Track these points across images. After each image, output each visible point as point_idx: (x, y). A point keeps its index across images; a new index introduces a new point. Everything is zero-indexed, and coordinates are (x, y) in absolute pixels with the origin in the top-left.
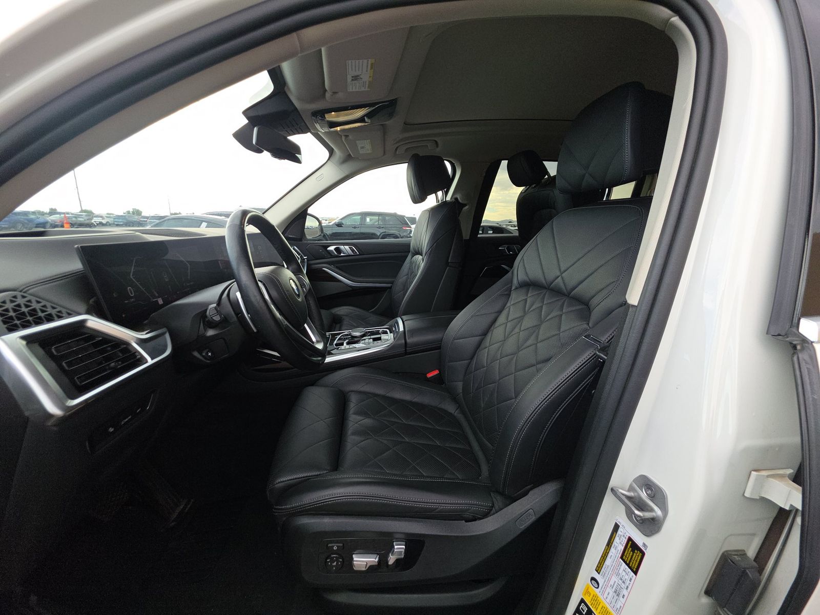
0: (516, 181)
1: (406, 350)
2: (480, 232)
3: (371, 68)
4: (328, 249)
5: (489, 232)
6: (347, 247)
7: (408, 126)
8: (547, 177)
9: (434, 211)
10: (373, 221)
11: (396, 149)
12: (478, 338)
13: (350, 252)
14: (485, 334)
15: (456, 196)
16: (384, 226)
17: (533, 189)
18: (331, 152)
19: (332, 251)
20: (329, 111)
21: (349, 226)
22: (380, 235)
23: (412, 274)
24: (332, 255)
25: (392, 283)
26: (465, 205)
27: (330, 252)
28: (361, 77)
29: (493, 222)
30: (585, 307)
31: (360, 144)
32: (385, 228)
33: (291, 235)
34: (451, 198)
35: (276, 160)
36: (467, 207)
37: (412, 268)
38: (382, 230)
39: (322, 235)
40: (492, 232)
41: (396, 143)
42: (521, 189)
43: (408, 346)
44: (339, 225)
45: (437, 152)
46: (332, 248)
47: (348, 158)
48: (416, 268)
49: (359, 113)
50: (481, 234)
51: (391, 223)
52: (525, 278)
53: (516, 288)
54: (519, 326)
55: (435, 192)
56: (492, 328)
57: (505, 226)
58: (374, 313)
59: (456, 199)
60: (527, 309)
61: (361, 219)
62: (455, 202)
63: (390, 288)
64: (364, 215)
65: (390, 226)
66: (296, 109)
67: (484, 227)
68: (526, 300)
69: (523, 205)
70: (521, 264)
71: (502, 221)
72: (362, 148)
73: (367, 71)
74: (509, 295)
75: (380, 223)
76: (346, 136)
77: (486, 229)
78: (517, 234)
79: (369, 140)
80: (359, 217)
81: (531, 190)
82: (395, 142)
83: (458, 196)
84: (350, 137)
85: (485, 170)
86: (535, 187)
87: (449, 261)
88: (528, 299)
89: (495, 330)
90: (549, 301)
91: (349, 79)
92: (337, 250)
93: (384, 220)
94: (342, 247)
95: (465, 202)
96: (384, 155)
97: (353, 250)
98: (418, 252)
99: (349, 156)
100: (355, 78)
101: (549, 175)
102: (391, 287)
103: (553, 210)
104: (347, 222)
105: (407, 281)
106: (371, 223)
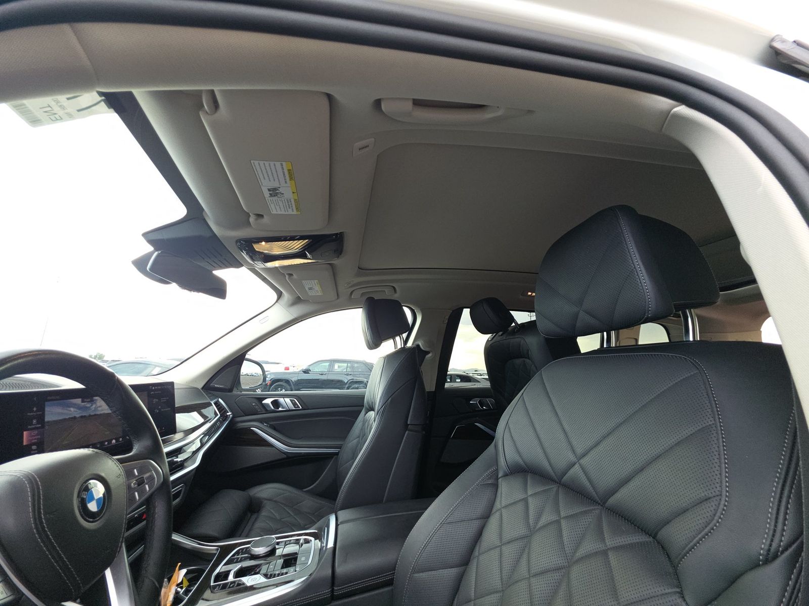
0: (482, 329)
1: (333, 591)
2: (449, 380)
3: (291, 179)
4: (263, 402)
5: (457, 380)
6: (288, 400)
7: (362, 270)
8: (513, 324)
9: (390, 358)
10: (341, 368)
11: (351, 293)
12: (453, 572)
13: (291, 406)
14: (465, 561)
15: (417, 343)
16: (352, 373)
17: (501, 337)
18: (280, 295)
19: (268, 405)
20: (259, 240)
21: (316, 373)
22: (347, 382)
23: (363, 436)
24: (266, 410)
25: (340, 447)
26: (428, 353)
27: (265, 407)
28: (281, 190)
29: (460, 371)
30: (651, 539)
31: (307, 284)
32: (354, 375)
33: (217, 384)
34: (413, 344)
35: (186, 292)
36: (430, 355)
37: (365, 429)
38: (350, 378)
39: (264, 383)
40: (459, 380)
41: (350, 287)
42: (488, 336)
43: (336, 582)
44: (306, 372)
45: (396, 297)
46: (268, 401)
47: (297, 301)
48: (369, 429)
49: (297, 245)
50: (449, 382)
51: (360, 370)
52: (518, 459)
53: (506, 475)
54: (525, 556)
55: (393, 337)
56: (476, 553)
57: (471, 375)
58: (313, 493)
59: (418, 346)
60: (531, 521)
61: (330, 366)
62: (417, 348)
63: (337, 454)
64: (333, 362)
65: (358, 373)
66: (215, 235)
67: (451, 375)
68: (525, 500)
69: (491, 353)
70: (507, 435)
71: (469, 370)
72: (310, 289)
73: (286, 182)
74: (496, 486)
75: (349, 369)
76: (290, 275)
77: (453, 378)
78: (487, 385)
79: (317, 281)
80: (327, 364)
81: (497, 338)
82: (350, 285)
83: (420, 343)
84: (295, 276)
85: (447, 317)
86: (502, 335)
87: (409, 423)
88: (530, 500)
89: (481, 558)
90: (571, 512)
91: (267, 194)
92: (276, 404)
93: (352, 367)
94: (281, 400)
95: (427, 349)
96: (338, 298)
97: (294, 404)
98: (372, 409)
99: (299, 298)
100: (274, 192)
101: (516, 323)
102: (339, 452)
103: (527, 361)
104: (317, 369)
105: (357, 446)
106: (339, 370)
